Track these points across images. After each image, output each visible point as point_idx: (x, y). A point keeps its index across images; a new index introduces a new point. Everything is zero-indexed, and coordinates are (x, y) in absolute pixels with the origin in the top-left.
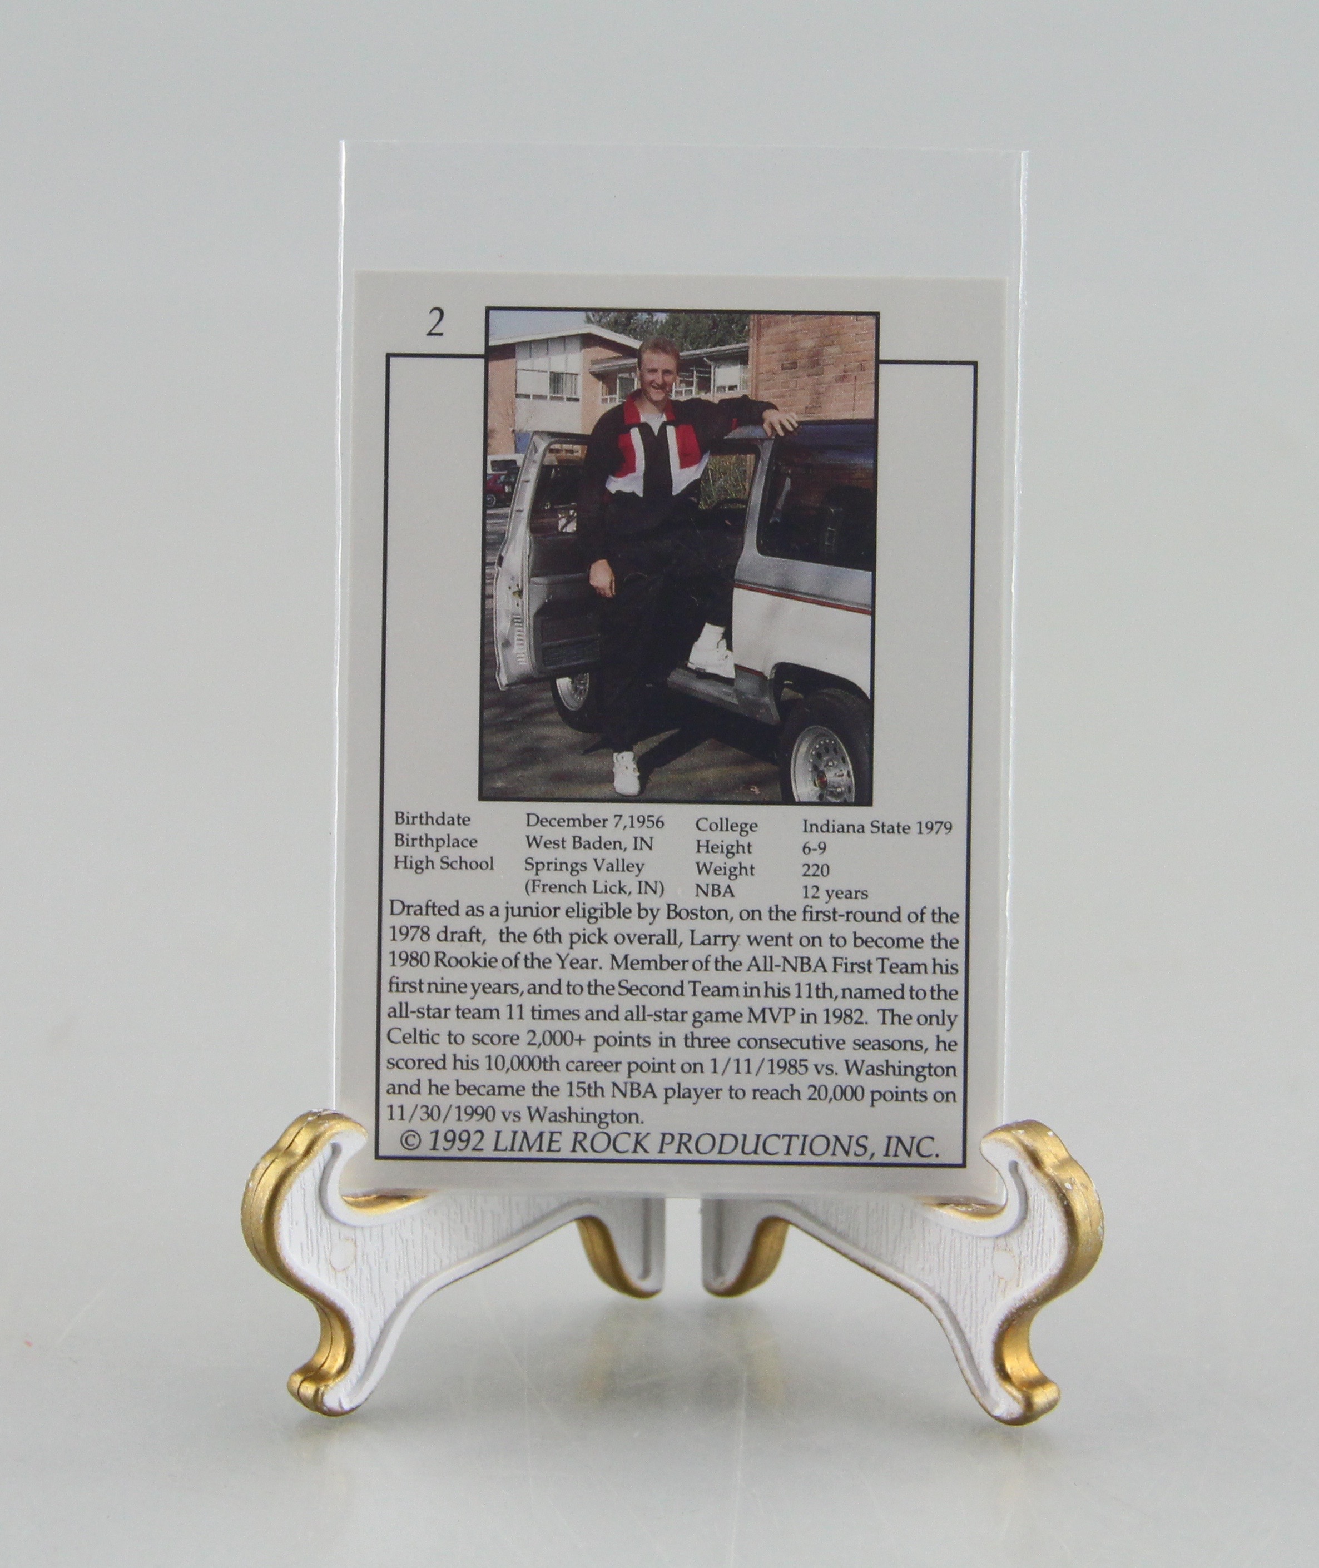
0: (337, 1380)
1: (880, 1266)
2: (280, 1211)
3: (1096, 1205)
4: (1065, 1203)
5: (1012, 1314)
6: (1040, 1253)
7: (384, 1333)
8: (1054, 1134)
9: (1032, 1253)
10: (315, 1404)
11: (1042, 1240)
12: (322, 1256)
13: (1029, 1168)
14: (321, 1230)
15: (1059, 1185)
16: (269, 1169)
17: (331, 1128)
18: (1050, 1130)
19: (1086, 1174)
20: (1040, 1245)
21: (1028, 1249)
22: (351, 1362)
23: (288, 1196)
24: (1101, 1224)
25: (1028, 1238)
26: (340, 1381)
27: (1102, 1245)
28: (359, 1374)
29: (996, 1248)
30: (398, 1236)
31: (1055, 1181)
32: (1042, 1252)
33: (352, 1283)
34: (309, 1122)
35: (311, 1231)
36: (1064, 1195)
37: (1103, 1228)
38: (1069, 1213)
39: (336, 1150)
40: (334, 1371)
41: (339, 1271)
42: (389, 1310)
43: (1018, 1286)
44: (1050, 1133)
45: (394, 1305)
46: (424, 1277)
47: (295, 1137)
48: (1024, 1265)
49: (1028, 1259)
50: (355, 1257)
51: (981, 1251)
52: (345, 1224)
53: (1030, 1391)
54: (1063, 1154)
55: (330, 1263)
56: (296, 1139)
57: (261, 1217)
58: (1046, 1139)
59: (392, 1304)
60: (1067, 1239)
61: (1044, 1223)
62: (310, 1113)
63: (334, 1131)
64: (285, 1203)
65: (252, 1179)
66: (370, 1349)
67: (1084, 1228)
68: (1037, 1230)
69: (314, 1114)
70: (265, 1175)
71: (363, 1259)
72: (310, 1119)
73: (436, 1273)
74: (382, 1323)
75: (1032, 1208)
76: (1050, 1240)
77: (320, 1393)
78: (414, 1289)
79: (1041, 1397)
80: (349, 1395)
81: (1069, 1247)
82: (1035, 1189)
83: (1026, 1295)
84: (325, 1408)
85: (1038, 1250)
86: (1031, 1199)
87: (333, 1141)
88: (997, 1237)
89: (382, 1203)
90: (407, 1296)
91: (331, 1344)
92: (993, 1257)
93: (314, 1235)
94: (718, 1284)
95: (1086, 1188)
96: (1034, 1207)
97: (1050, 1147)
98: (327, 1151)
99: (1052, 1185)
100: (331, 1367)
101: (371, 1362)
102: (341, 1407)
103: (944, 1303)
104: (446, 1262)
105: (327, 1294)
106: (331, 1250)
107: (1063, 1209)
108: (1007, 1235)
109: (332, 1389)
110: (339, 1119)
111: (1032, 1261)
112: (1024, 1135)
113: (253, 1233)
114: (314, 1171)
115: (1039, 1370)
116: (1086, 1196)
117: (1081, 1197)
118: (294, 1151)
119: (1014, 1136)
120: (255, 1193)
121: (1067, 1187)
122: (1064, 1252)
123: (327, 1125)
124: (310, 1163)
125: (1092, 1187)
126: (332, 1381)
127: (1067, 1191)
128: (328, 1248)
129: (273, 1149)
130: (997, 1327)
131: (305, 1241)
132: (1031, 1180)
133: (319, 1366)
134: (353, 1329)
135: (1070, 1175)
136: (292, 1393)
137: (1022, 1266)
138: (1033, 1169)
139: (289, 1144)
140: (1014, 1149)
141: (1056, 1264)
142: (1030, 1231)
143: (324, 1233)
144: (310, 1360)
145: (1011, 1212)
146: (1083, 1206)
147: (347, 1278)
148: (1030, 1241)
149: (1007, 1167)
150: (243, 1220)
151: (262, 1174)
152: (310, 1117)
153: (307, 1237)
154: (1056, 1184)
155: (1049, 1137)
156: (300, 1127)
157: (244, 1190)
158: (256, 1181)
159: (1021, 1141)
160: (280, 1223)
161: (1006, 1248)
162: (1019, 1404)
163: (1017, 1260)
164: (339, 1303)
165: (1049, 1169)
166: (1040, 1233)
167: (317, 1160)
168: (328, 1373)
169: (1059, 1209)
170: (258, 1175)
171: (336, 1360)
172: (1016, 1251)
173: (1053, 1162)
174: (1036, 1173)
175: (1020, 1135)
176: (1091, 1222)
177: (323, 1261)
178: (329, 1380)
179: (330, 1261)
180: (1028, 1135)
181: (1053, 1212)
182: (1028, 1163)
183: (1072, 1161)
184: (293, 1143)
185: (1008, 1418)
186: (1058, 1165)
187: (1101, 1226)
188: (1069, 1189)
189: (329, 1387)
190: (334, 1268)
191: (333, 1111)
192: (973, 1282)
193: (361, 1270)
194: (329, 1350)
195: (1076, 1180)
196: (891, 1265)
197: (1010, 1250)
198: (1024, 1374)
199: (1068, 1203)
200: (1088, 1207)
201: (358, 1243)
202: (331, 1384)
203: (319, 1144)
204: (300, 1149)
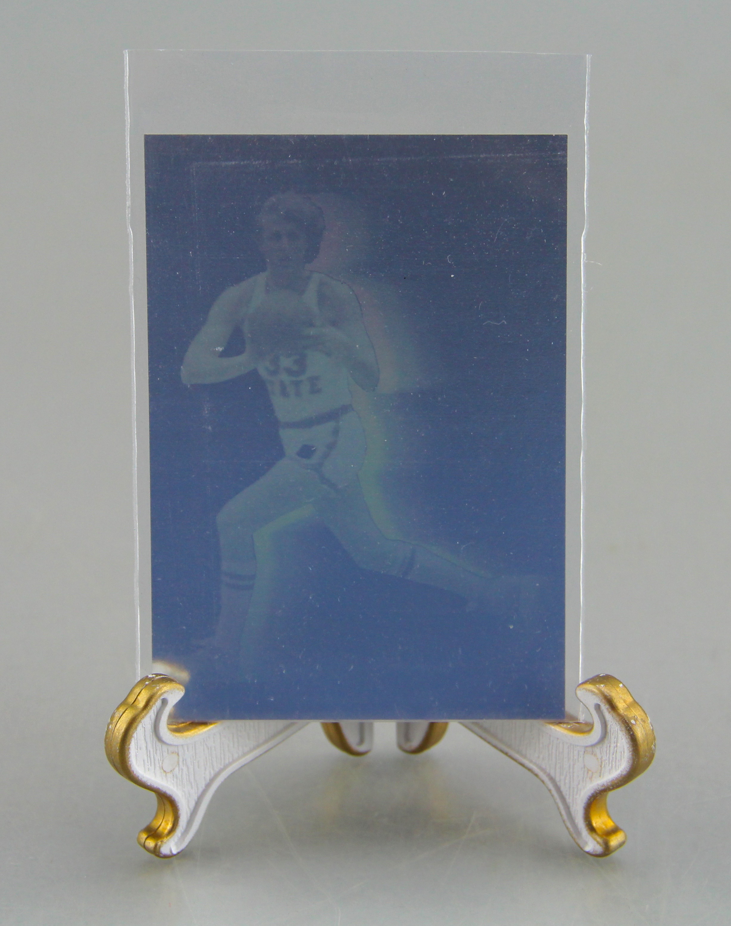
0: (168, 838)
1: (511, 752)
2: (129, 745)
3: (650, 732)
4: (631, 733)
5: (597, 793)
6: (614, 759)
7: (198, 804)
8: (623, 684)
9: (609, 758)
10: (156, 851)
11: (616, 752)
12: (157, 765)
13: (607, 709)
14: (156, 750)
16: (122, 717)
17: (160, 689)
18: (621, 683)
19: (644, 712)
20: (615, 754)
21: (606, 756)
22: (177, 825)
23: (135, 735)
24: (654, 743)
25: (607, 750)
26: (170, 838)
27: (654, 755)
28: (183, 830)
29: (586, 752)
30: (205, 746)
31: (624, 719)
32: (616, 758)
33: (177, 778)
34: (147, 685)
36: (631, 728)
37: (655, 746)
38: (633, 739)
39: (164, 702)
40: (166, 831)
41: (168, 773)
42: (201, 790)
43: (600, 776)
44: (621, 685)
45: (204, 786)
46: (222, 767)
47: (138, 696)
48: (604, 765)
49: (607, 761)
50: (178, 762)
51: (576, 753)
52: (171, 745)
53: (608, 838)
54: (629, 700)
55: (163, 769)
56: (138, 697)
57: (117, 748)
58: (618, 690)
59: (202, 785)
60: (632, 755)
61: (617, 742)
62: (147, 678)
63: (162, 691)
64: (133, 739)
65: (111, 723)
66: (189, 815)
67: (643, 747)
68: (613, 745)
69: (150, 679)
70: (119, 721)
71: (183, 763)
72: (147, 683)
73: (230, 764)
74: (196, 798)
76: (621, 752)
77: (158, 847)
78: (217, 775)
79: (614, 841)
80: (177, 844)
81: (634, 760)
82: (611, 722)
83: (605, 784)
84: (161, 855)
85: (613, 758)
86: (609, 726)
87: (162, 697)
88: (587, 747)
89: (195, 728)
90: (212, 780)
91: (164, 814)
92: (584, 757)
93: (152, 753)
94: (408, 746)
95: (644, 722)
96: (610, 731)
97: (621, 695)
98: (159, 703)
99: (623, 721)
100: (165, 829)
101: (190, 822)
102: (171, 851)
103: (552, 780)
104: (236, 756)
105: (161, 788)
106: (163, 761)
107: (630, 737)
108: (592, 746)
109: (165, 843)
110: (166, 682)
111: (609, 764)
112: (603, 687)
113: (113, 757)
114: (150, 716)
115: (614, 822)
116: (644, 727)
117: (641, 728)
118: (138, 705)
119: (597, 686)
120: (113, 733)
121: (633, 723)
122: (631, 762)
123: (159, 686)
124: (148, 712)
125: (648, 720)
126: (165, 838)
127: (632, 725)
128: (161, 760)
129: (124, 703)
130: (587, 800)
131: (146, 758)
132: (609, 716)
133: (156, 827)
134: (178, 806)
135: (634, 713)
136: (140, 844)
137: (603, 765)
138: (610, 710)
139: (134, 700)
140: (598, 696)
141: (625, 768)
142: (608, 745)
143: (158, 752)
144: (151, 823)
145: (597, 731)
146: (642, 734)
147: (173, 776)
148: (608, 751)
149: (593, 706)
150: (106, 748)
151: (118, 720)
152: (147, 681)
153: (148, 755)
154: (626, 721)
155: (620, 687)
156: (141, 688)
157: (106, 729)
158: (114, 724)
159: (602, 691)
160: (130, 751)
161: (592, 754)
162: (600, 845)
163: (600, 761)
164: (169, 792)
165: (620, 711)
166: (614, 747)
167: (152, 710)
168: (163, 833)
169: (627, 736)
170: (115, 721)
171: (167, 824)
172: (599, 756)
173: (624, 706)
174: (612, 712)
175: (602, 686)
176: (647, 743)
177: (158, 768)
178: (163, 837)
179: (162, 767)
180: (606, 686)
181: (624, 737)
182: (607, 706)
183: (635, 703)
184: (137, 700)
185: (594, 853)
186: (627, 707)
187: (654, 744)
188: (634, 724)
189: (163, 842)
190: (165, 771)
191: (162, 677)
192: (571, 770)
193: (182, 770)
194: (162, 818)
195: (638, 716)
196: (518, 752)
197: (595, 755)
198: (604, 827)
199: (633, 733)
200: (645, 734)
201: (180, 754)
202: (165, 840)
203: (153, 700)
204: (141, 704)
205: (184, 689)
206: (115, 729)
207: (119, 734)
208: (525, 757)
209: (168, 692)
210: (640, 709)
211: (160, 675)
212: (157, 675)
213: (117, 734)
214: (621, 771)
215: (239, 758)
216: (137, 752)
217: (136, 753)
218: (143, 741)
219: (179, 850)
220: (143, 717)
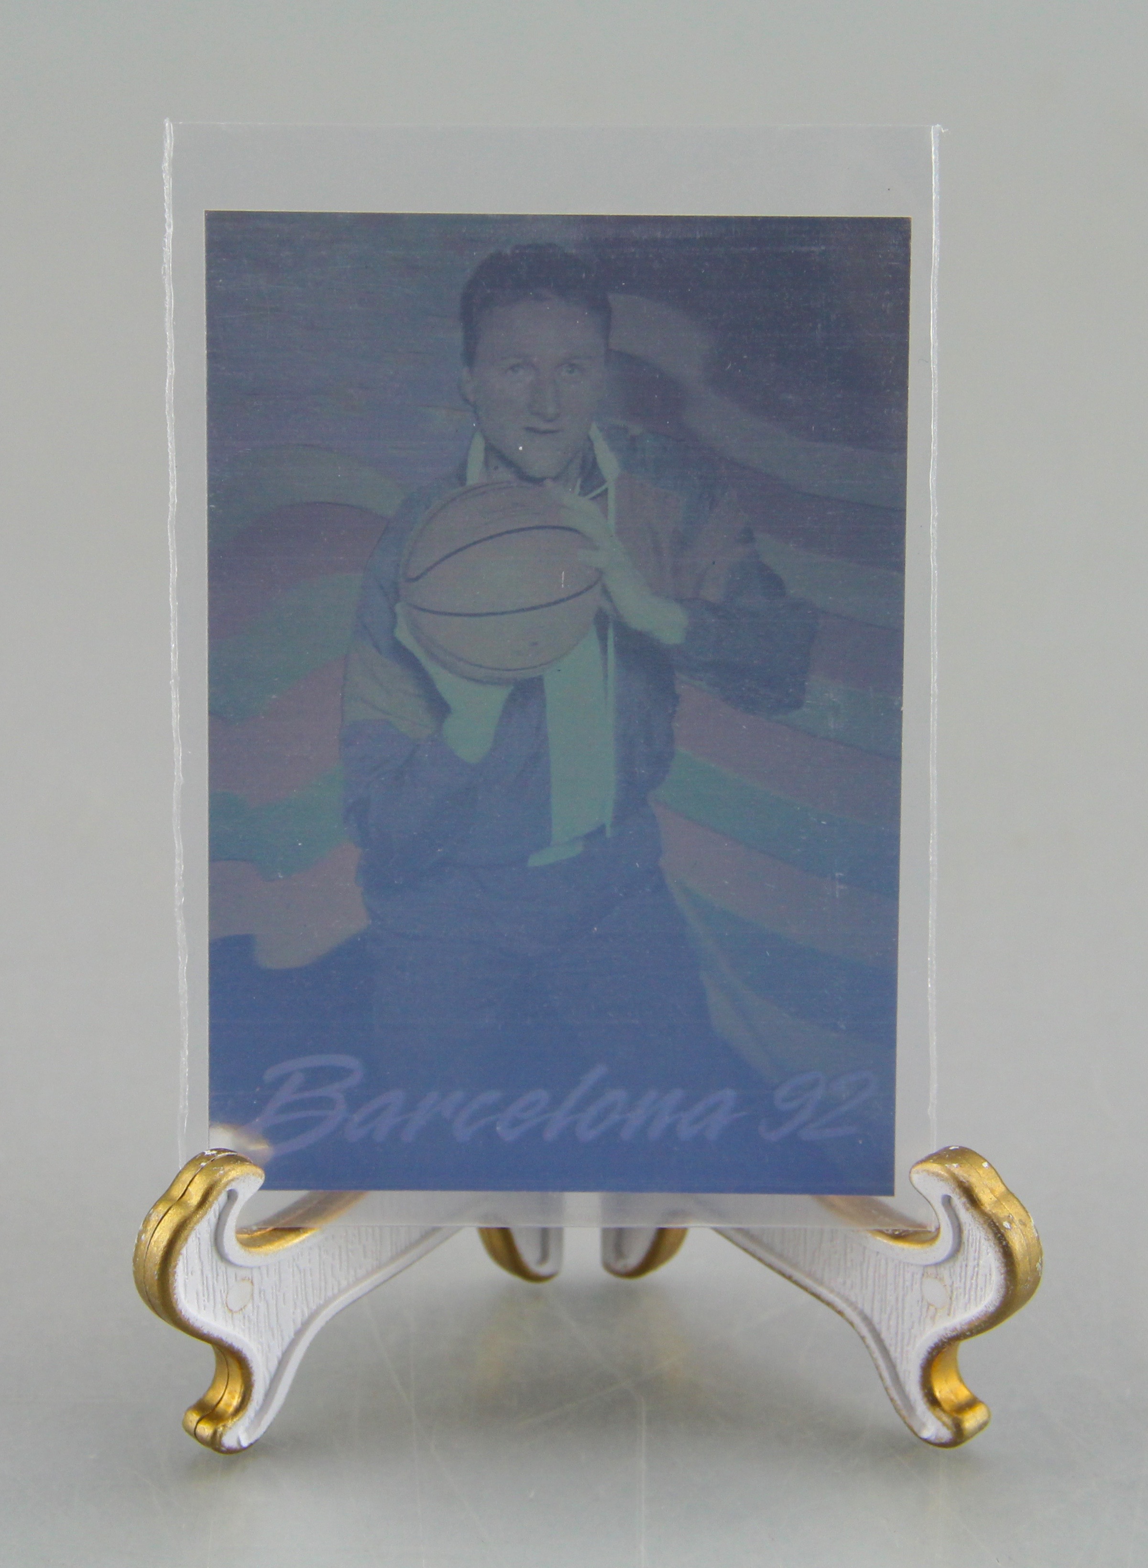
0: (235, 1420)
1: (797, 1275)
2: (175, 1267)
3: (1035, 1241)
4: (1004, 1243)
5: (943, 1343)
6: (974, 1286)
7: (282, 1363)
8: (990, 1164)
9: (965, 1284)
10: (214, 1443)
11: (977, 1274)
12: (219, 1299)
13: (964, 1204)
14: (217, 1275)
15: (997, 1224)
16: (163, 1221)
17: (226, 1174)
18: (986, 1160)
19: (1024, 1208)
20: (974, 1278)
21: (960, 1281)
22: (249, 1399)
23: (184, 1251)
24: (1040, 1260)
25: (962, 1272)
26: (238, 1420)
27: (1040, 1280)
28: (258, 1408)
29: (926, 1276)
30: (295, 1269)
31: (992, 1221)
32: (977, 1285)
33: (249, 1321)
34: (202, 1168)
35: (207, 1277)
36: (1003, 1235)
37: (1041, 1264)
38: (1007, 1254)
39: (232, 1196)
40: (231, 1410)
41: (236, 1312)
42: (287, 1340)
43: (949, 1314)
44: (985, 1164)
45: (292, 1335)
46: (322, 1302)
47: (188, 1185)
48: (957, 1296)
49: (961, 1290)
50: (252, 1295)
51: (908, 1276)
52: (241, 1266)
53: (960, 1416)
54: (1000, 1189)
55: (227, 1306)
56: (189, 1188)
57: (156, 1273)
58: (981, 1172)
59: (289, 1334)
60: (1005, 1279)
61: (979, 1258)
62: (202, 1156)
63: (229, 1178)
64: (181, 1257)
65: (144, 1231)
66: (268, 1382)
67: (1022, 1267)
68: (971, 1264)
69: (208, 1158)
70: (158, 1229)
71: (260, 1296)
72: (203, 1164)
73: (335, 1297)
74: (280, 1354)
75: (966, 1242)
76: (986, 1276)
77: (218, 1435)
78: (313, 1316)
79: (971, 1421)
80: (247, 1430)
81: (1007, 1288)
82: (971, 1225)
83: (958, 1327)
84: (223, 1449)
85: (972, 1284)
86: (965, 1233)
87: (228, 1188)
88: (927, 1266)
89: (279, 1238)
90: (306, 1324)
91: (228, 1380)
92: (921, 1283)
93: (210, 1283)
94: (620, 1266)
95: (1024, 1224)
96: (969, 1241)
97: (986, 1181)
98: (223, 1198)
99: (989, 1225)
100: (229, 1405)
101: (269, 1395)
102: (239, 1442)
103: (868, 1320)
104: (344, 1283)
105: (224, 1338)
106: (228, 1292)
107: (1001, 1250)
108: (937, 1265)
109: (230, 1428)
110: (234, 1163)
111: (965, 1294)
112: (957, 1167)
113: (147, 1287)
114: (209, 1220)
115: (969, 1390)
116: (1024, 1233)
117: (1020, 1235)
118: (189, 1202)
119: (946, 1167)
120: (148, 1248)
121: (1006, 1227)
122: (1002, 1291)
123: (224, 1169)
124: (206, 1213)
125: (1031, 1221)
126: (230, 1421)
127: (1005, 1231)
128: (224, 1292)
129: (165, 1197)
130: (926, 1353)
131: (200, 1288)
132: (966, 1216)
133: (215, 1403)
134: (251, 1368)
135: (1008, 1211)
136: (187, 1430)
137: (954, 1296)
138: (968, 1205)
139: (183, 1192)
140: (948, 1184)
141: (992, 1302)
142: (964, 1263)
143: (220, 1278)
144: (205, 1395)
145: (945, 1242)
146: (1022, 1245)
147: (244, 1317)
148: (963, 1274)
149: (940, 1200)
150: (136, 1273)
151: (155, 1226)
152: (202, 1162)
153: (203, 1284)
154: (994, 1224)
155: (983, 1167)
156: (193, 1173)
157: (136, 1241)
158: (149, 1233)
159: (954, 1174)
160: (176, 1278)
161: (936, 1277)
162: (948, 1428)
163: (949, 1289)
164: (237, 1345)
165: (986, 1207)
166: (974, 1268)
167: (213, 1208)
168: (226, 1412)
169: (997, 1249)
170: (150, 1228)
171: (233, 1398)
172: (948, 1281)
173: (991, 1199)
174: (972, 1210)
175: (954, 1166)
176: (1030, 1261)
177: (219, 1306)
178: (227, 1419)
179: (226, 1303)
180: (961, 1166)
181: (990, 1250)
182: (964, 1199)
183: (1009, 1193)
184: (187, 1193)
185: (937, 1441)
186: (996, 1201)
187: (1040, 1262)
188: (1008, 1229)
189: (227, 1427)
190: (231, 1310)
191: (227, 1154)
192: (900, 1305)
193: (258, 1307)
194: (224, 1387)
195: (1014, 1216)
196: (810, 1275)
197: (941, 1280)
198: (953, 1397)
199: (1007, 1243)
200: (1027, 1245)
201: (255, 1281)
202: (230, 1423)
203: (215, 1193)
204: (194, 1197)
205: (264, 1175)
206: (152, 1241)
207: (158, 1249)
208: (821, 1282)
209: (238, 1179)
210: (1018, 1204)
211: (225, 1150)
212: (219, 1151)
213: (156, 1249)
214: (986, 1306)
215: (349, 1287)
216: (187, 1279)
217: (185, 1281)
218: (197, 1261)
219: (252, 1441)
220: (198, 1222)
